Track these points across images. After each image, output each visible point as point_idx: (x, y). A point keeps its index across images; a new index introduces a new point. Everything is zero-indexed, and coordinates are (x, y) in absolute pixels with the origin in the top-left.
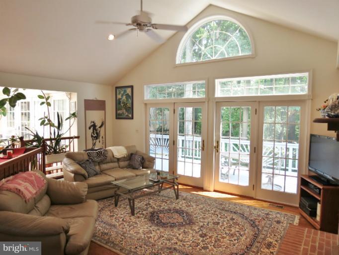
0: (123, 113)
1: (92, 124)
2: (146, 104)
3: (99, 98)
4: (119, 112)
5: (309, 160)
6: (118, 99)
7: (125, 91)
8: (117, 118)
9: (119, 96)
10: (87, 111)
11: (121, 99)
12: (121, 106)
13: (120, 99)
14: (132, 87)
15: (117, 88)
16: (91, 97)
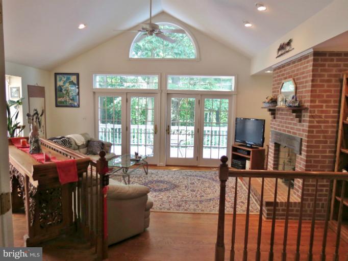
0: (66, 101)
1: (35, 112)
2: (94, 93)
3: (40, 85)
4: (59, 100)
5: (236, 135)
6: (58, 86)
7: (68, 79)
8: (57, 106)
9: (60, 83)
10: (31, 98)
11: (63, 86)
12: (63, 94)
13: (60, 86)
14: (78, 75)
15: (56, 74)
16: (33, 83)
